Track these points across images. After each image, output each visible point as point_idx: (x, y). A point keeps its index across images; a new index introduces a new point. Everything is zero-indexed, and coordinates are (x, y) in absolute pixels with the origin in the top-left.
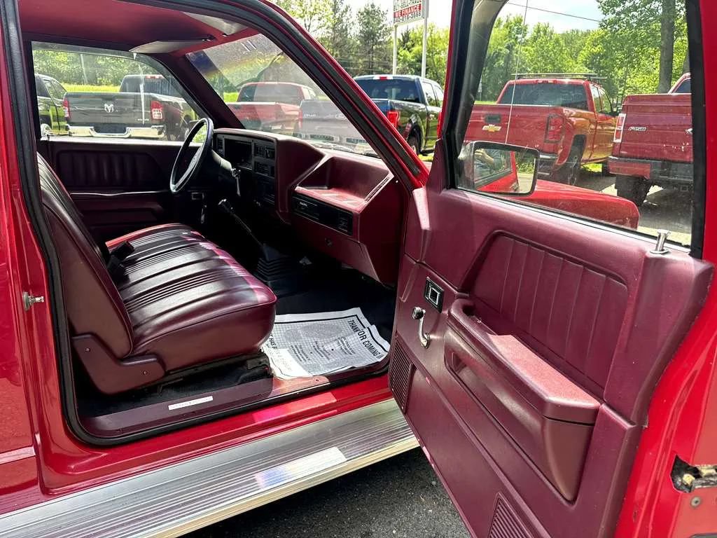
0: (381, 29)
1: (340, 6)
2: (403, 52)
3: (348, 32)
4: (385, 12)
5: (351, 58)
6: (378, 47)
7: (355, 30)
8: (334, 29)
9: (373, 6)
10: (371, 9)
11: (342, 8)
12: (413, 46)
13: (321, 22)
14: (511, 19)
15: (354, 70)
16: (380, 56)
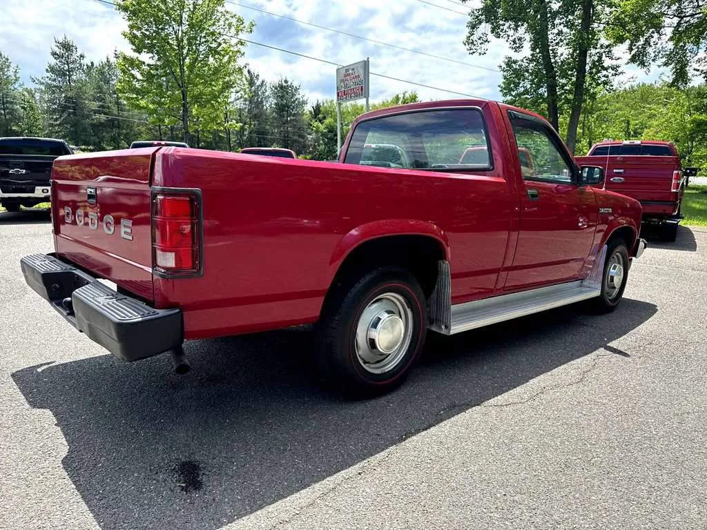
0: (294, 102)
1: (256, 81)
2: (316, 124)
3: (264, 104)
4: (298, 87)
5: (268, 127)
6: (292, 118)
7: (270, 103)
8: (250, 102)
9: (286, 82)
10: (284, 84)
11: (258, 83)
12: (324, 118)
13: (239, 95)
14: (407, 95)
15: (271, 139)
16: (294, 127)
